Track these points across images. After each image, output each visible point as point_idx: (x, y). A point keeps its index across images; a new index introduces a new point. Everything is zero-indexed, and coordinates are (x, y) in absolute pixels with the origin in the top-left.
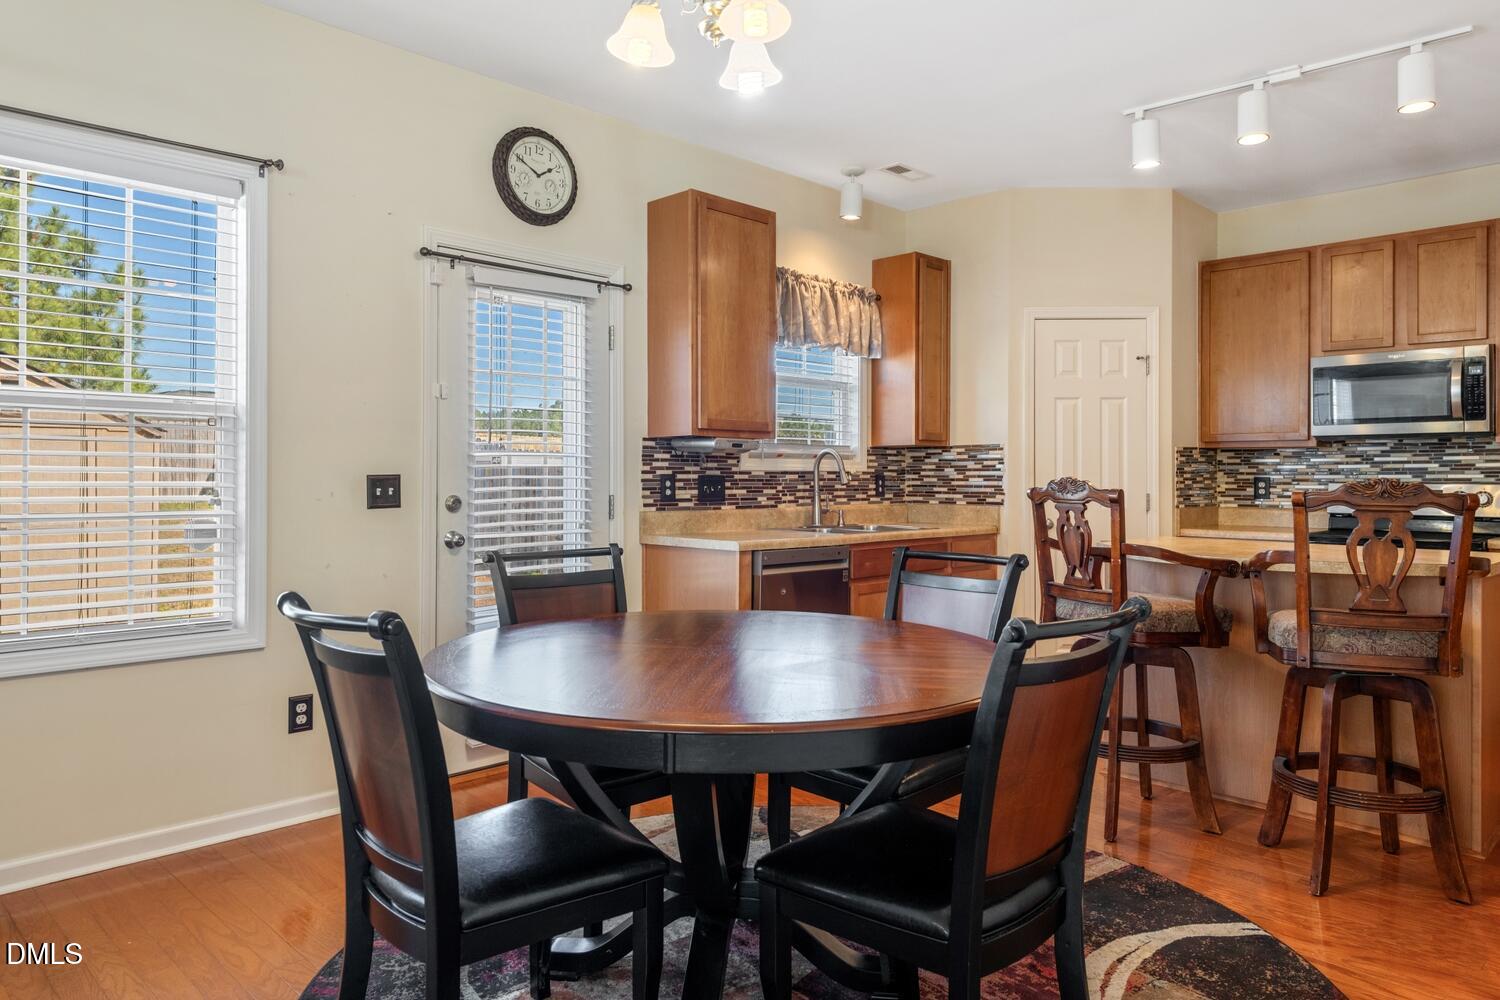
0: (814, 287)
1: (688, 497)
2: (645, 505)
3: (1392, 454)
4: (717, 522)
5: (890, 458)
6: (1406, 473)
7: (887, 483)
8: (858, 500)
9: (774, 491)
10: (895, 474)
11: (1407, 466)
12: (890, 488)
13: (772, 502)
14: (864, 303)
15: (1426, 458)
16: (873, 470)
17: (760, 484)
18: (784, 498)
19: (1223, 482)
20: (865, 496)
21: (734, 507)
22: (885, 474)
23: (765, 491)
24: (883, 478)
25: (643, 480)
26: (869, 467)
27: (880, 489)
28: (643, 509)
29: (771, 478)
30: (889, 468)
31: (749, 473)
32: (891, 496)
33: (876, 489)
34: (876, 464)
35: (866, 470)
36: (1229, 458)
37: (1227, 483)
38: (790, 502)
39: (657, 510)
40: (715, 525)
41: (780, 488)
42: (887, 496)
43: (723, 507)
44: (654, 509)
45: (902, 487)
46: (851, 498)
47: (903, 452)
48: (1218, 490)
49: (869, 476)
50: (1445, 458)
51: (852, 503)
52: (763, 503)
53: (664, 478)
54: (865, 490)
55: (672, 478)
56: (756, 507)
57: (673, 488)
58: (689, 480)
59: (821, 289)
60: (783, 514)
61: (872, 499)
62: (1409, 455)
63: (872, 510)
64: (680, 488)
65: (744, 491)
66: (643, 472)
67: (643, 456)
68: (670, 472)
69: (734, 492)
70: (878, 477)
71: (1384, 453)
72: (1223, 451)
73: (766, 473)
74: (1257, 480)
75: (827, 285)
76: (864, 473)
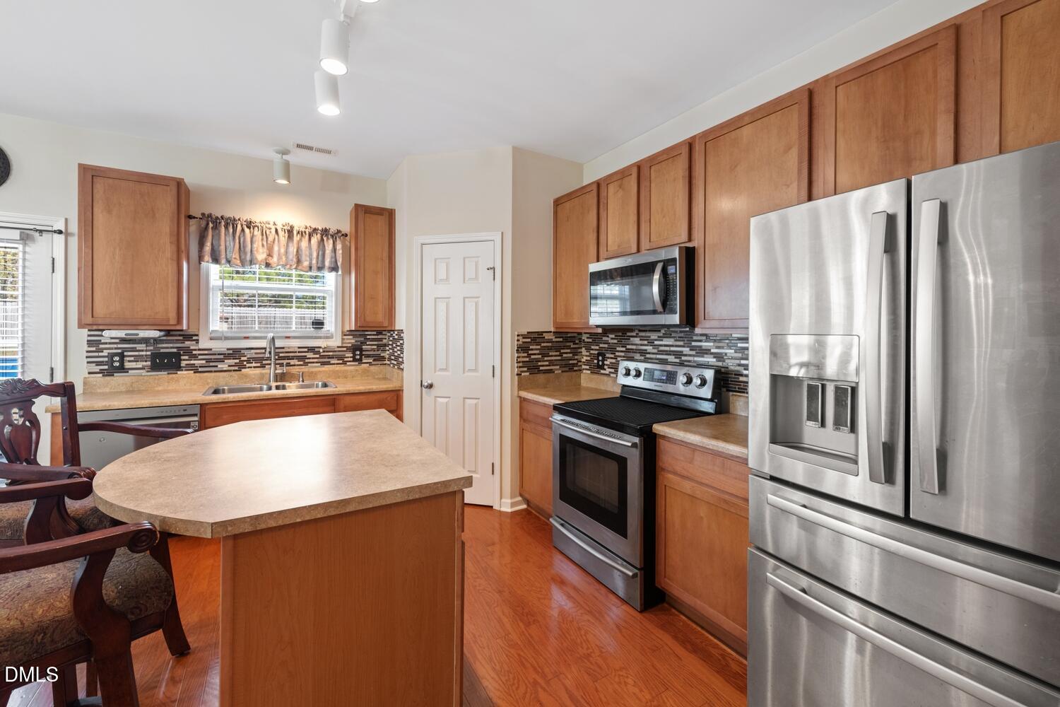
0: (270, 229)
1: (141, 366)
2: (89, 373)
3: (664, 339)
4: (168, 382)
5: (368, 337)
6: (670, 355)
7: (364, 353)
8: (334, 364)
9: (237, 361)
10: (375, 347)
11: (672, 349)
12: (368, 356)
13: (236, 368)
14: (328, 239)
15: (681, 343)
16: (350, 345)
17: (222, 357)
18: (248, 365)
19: (585, 356)
20: (341, 362)
21: (192, 372)
22: (364, 347)
23: (226, 361)
24: (361, 350)
25: (87, 357)
26: (342, 343)
27: (358, 357)
28: (87, 375)
29: (236, 353)
30: (368, 343)
31: (211, 350)
32: (371, 361)
33: (354, 357)
34: (353, 341)
35: (340, 345)
36: (588, 338)
37: (586, 356)
38: (254, 367)
39: (103, 376)
40: (167, 384)
41: (243, 359)
42: (364, 361)
43: (179, 372)
44: (101, 375)
45: (382, 355)
46: (323, 364)
47: (384, 333)
48: (583, 360)
49: (345, 349)
50: (694, 344)
51: (326, 366)
52: (225, 369)
53: (111, 356)
54: (340, 358)
55: (122, 356)
56: (215, 371)
57: (122, 362)
58: (143, 356)
59: (276, 230)
60: (246, 376)
61: (348, 363)
62: (672, 340)
63: (347, 371)
64: (129, 361)
65: (204, 362)
66: (87, 352)
67: (88, 341)
68: (120, 351)
69: (192, 362)
70: (355, 349)
71: (660, 338)
72: (585, 333)
73: (228, 349)
74: (599, 354)
75: (286, 228)
76: (338, 347)
